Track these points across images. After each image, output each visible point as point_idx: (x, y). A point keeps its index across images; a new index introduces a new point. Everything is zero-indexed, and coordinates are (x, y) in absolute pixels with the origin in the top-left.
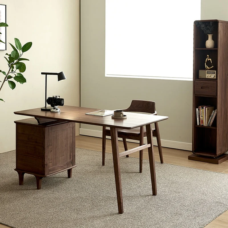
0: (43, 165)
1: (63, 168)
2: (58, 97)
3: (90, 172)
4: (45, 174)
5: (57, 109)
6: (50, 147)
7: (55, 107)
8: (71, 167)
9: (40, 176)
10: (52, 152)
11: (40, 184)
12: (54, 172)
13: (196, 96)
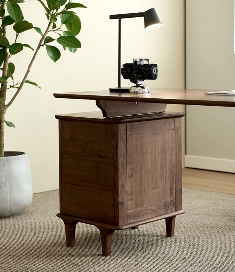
0: (115, 205)
1: (156, 213)
2: (145, 62)
3: (213, 228)
4: (118, 223)
5: (143, 87)
6: (129, 167)
7: (139, 83)
8: (172, 212)
9: (108, 227)
10: (133, 179)
11: (108, 245)
12: (139, 221)
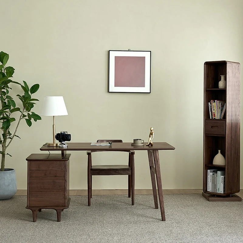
2: (66, 133)
5: (65, 144)
7: (63, 142)
13: (206, 135)
